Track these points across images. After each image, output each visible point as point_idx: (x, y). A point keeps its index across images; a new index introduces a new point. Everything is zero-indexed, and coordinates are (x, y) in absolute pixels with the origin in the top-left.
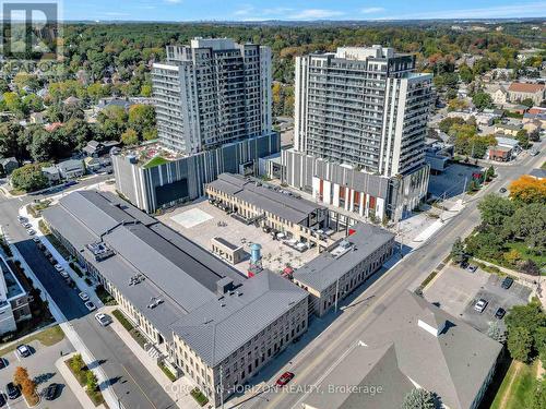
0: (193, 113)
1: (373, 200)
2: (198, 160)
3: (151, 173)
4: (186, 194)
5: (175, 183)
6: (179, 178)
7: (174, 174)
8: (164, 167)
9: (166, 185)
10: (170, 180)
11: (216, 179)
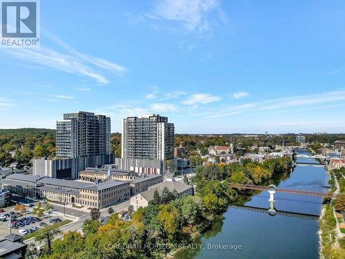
0: (75, 140)
1: (155, 170)
2: (77, 160)
3: (56, 163)
4: (71, 176)
5: (66, 169)
6: (68, 167)
7: (66, 166)
8: (61, 161)
9: (61, 170)
10: (64, 168)
11: (84, 169)
